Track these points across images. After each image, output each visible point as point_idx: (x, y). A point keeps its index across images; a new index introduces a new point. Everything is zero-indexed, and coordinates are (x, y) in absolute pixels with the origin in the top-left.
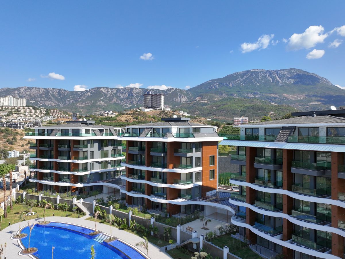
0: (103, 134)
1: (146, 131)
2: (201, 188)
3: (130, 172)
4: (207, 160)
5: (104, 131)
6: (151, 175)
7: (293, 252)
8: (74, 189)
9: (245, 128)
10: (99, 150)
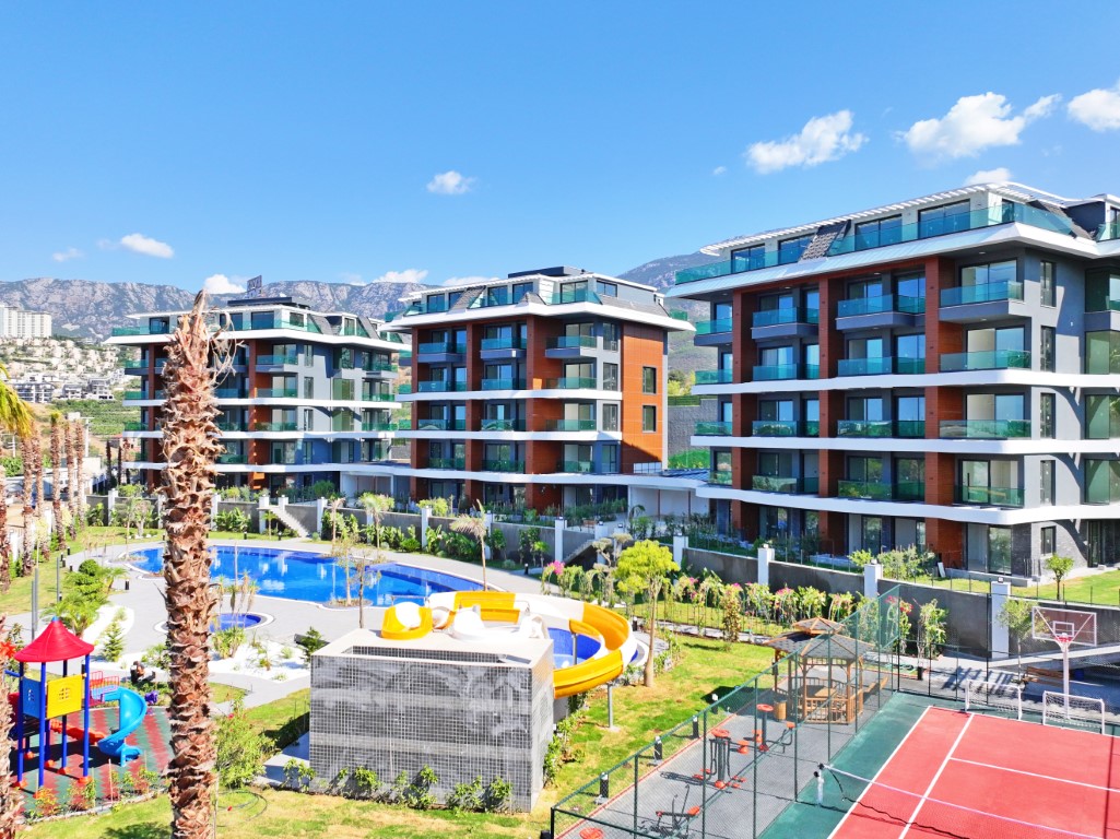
0: (340, 329)
1: (464, 299)
2: (618, 448)
3: (424, 412)
4: (636, 378)
5: (343, 321)
6: (481, 413)
7: (845, 517)
8: (257, 482)
9: (732, 251)
10: (329, 376)
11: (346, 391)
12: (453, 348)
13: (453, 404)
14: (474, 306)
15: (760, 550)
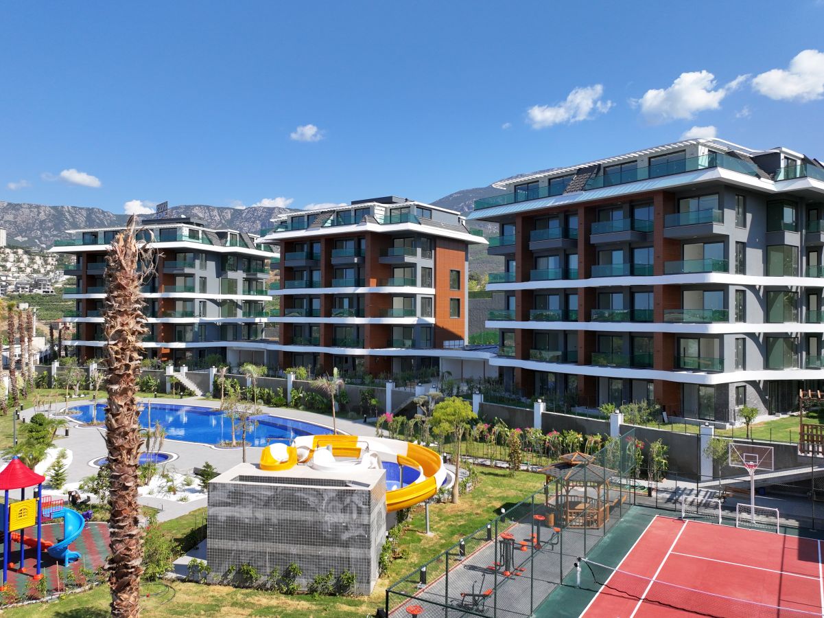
0: (226, 241)
1: (319, 220)
2: (432, 329)
3: (289, 303)
4: (444, 277)
5: (229, 236)
6: (332, 304)
7: (596, 380)
8: (164, 355)
9: (515, 186)
10: (218, 276)
11: (230, 287)
12: (311, 256)
13: (311, 297)
14: (326, 225)
15: (535, 404)
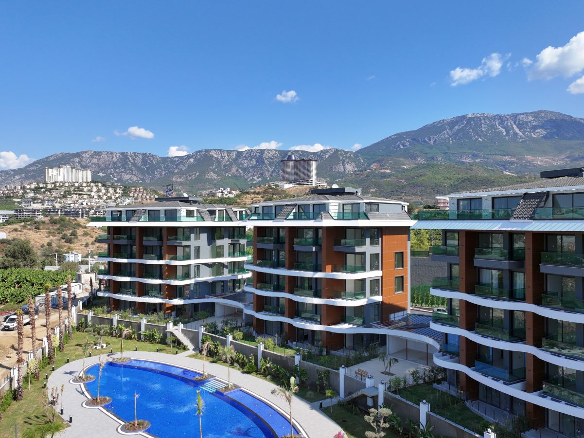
0: (215, 218)
1: (286, 210)
2: (380, 306)
3: (261, 280)
4: (390, 259)
5: (217, 213)
6: (295, 285)
7: (546, 411)
8: (168, 309)
9: (458, 200)
10: (209, 244)
11: (219, 252)
12: (278, 240)
13: (278, 277)
14: (290, 217)
